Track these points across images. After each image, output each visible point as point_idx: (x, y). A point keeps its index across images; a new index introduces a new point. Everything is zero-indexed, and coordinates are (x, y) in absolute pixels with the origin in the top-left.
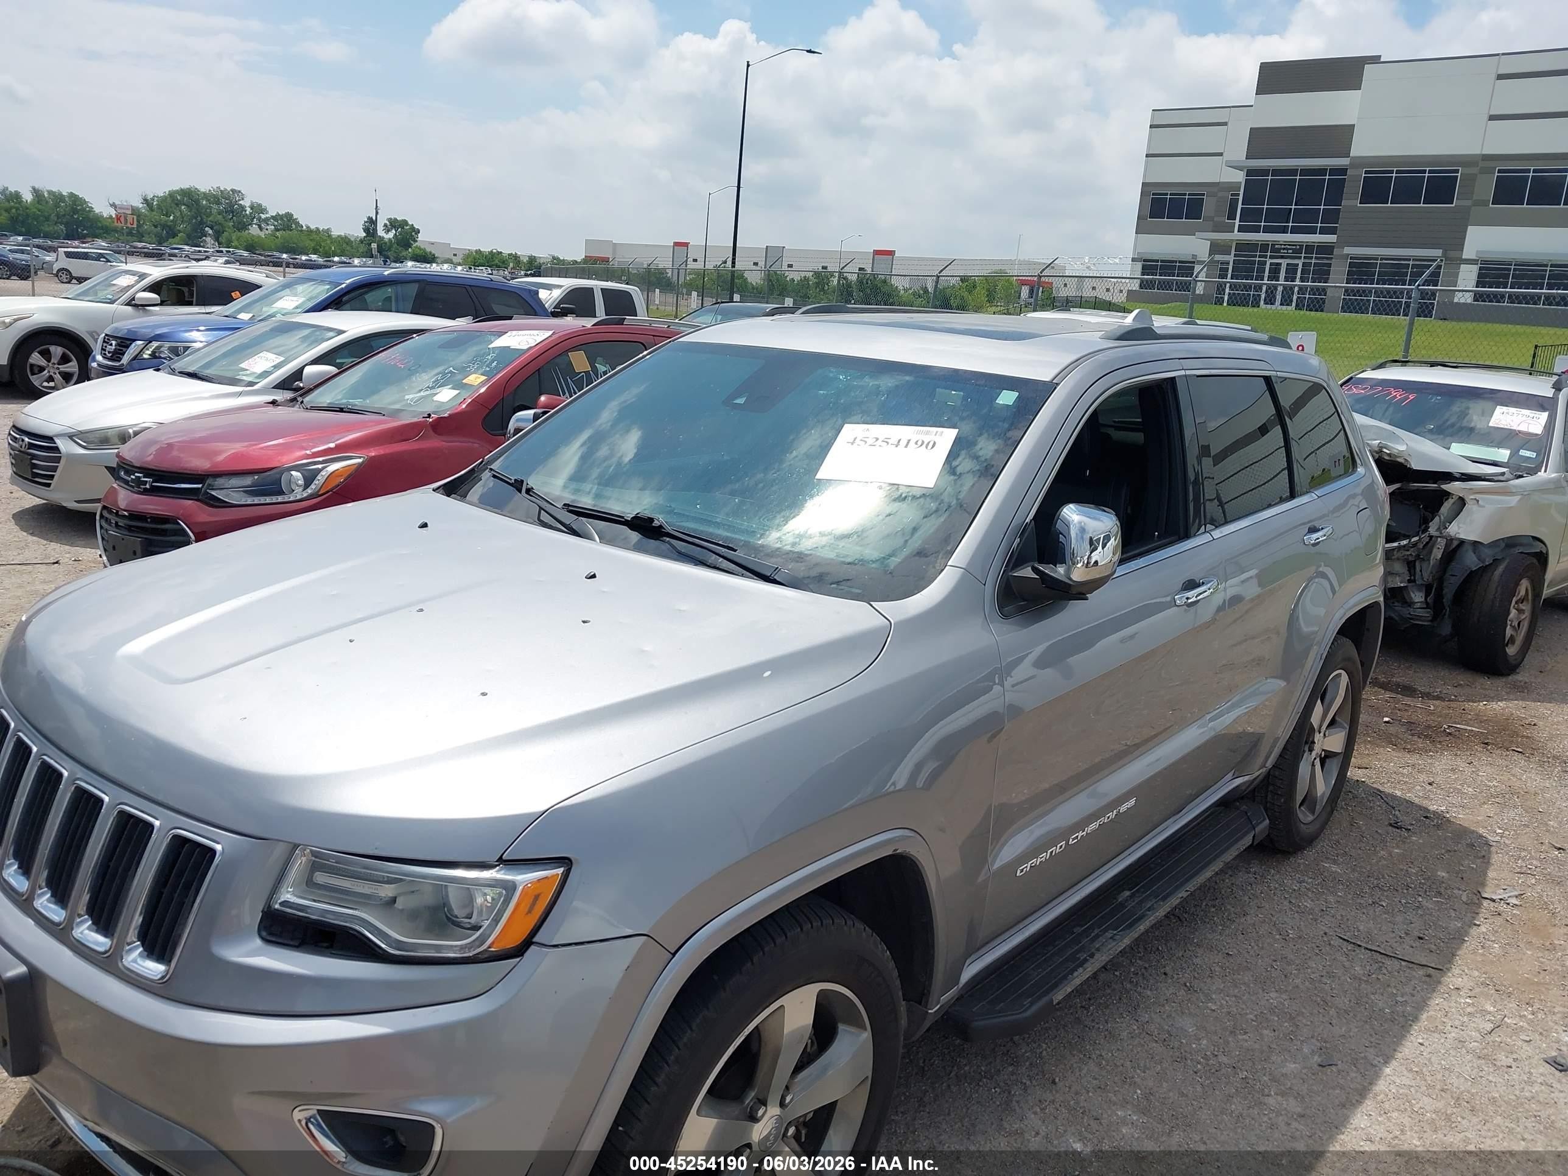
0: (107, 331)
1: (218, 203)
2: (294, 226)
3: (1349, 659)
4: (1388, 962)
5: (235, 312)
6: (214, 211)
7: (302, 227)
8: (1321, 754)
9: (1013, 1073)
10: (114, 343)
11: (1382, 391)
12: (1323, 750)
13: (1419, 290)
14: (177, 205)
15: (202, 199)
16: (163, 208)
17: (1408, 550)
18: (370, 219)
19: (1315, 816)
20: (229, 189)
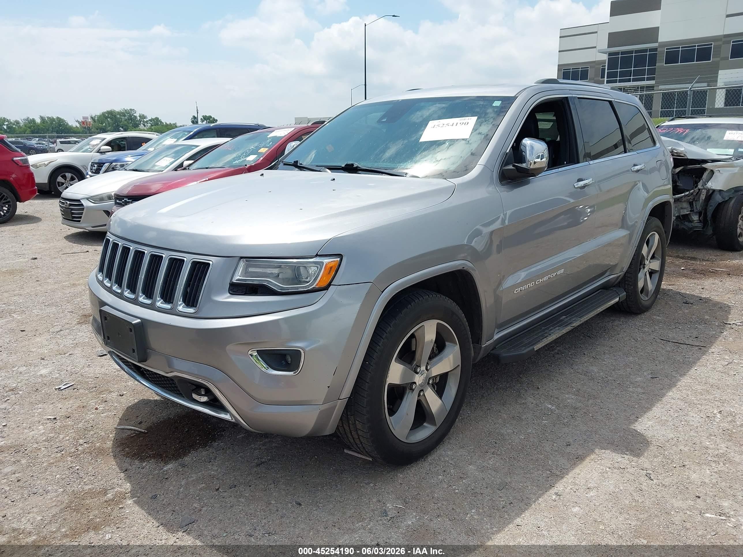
0: (92, 161)
1: (125, 116)
2: (159, 123)
3: (658, 227)
4: (681, 345)
5: (146, 148)
6: (123, 120)
7: (163, 123)
8: (649, 270)
9: (521, 386)
10: (96, 165)
11: (673, 129)
12: (650, 269)
13: (692, 90)
14: (106, 118)
15: (117, 115)
16: (100, 121)
17: (689, 197)
18: (194, 117)
19: (649, 298)
20: (129, 109)
